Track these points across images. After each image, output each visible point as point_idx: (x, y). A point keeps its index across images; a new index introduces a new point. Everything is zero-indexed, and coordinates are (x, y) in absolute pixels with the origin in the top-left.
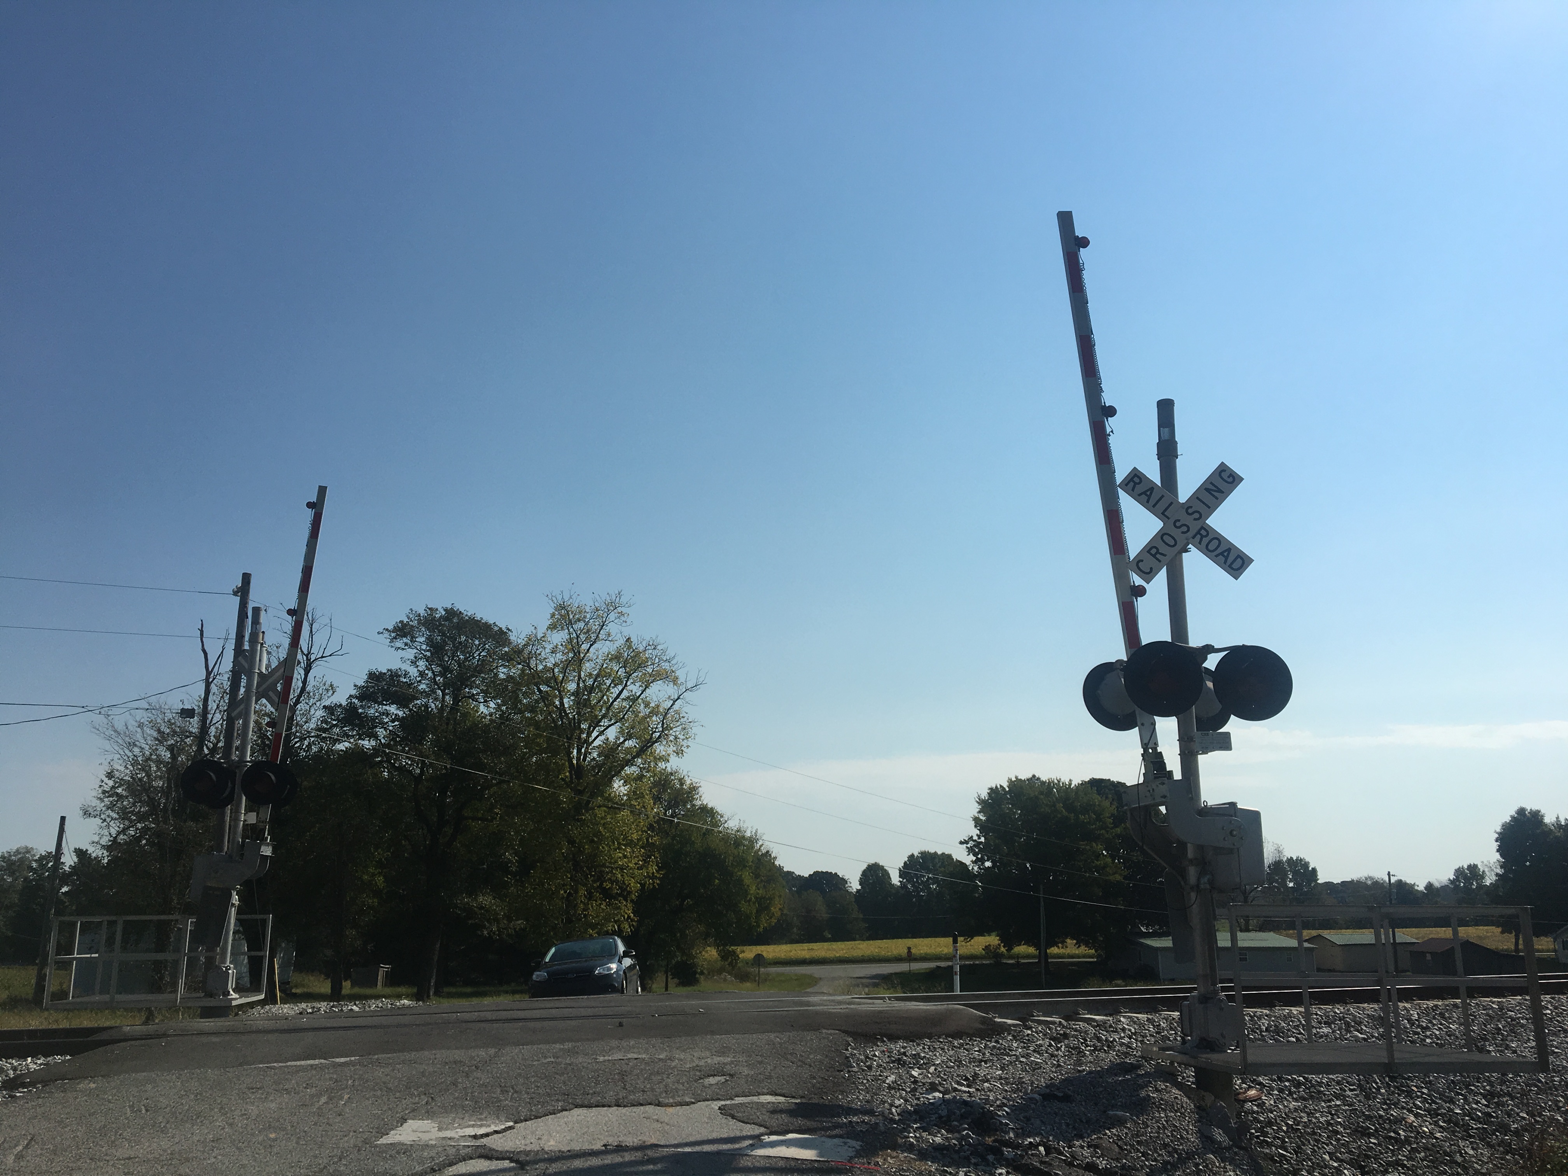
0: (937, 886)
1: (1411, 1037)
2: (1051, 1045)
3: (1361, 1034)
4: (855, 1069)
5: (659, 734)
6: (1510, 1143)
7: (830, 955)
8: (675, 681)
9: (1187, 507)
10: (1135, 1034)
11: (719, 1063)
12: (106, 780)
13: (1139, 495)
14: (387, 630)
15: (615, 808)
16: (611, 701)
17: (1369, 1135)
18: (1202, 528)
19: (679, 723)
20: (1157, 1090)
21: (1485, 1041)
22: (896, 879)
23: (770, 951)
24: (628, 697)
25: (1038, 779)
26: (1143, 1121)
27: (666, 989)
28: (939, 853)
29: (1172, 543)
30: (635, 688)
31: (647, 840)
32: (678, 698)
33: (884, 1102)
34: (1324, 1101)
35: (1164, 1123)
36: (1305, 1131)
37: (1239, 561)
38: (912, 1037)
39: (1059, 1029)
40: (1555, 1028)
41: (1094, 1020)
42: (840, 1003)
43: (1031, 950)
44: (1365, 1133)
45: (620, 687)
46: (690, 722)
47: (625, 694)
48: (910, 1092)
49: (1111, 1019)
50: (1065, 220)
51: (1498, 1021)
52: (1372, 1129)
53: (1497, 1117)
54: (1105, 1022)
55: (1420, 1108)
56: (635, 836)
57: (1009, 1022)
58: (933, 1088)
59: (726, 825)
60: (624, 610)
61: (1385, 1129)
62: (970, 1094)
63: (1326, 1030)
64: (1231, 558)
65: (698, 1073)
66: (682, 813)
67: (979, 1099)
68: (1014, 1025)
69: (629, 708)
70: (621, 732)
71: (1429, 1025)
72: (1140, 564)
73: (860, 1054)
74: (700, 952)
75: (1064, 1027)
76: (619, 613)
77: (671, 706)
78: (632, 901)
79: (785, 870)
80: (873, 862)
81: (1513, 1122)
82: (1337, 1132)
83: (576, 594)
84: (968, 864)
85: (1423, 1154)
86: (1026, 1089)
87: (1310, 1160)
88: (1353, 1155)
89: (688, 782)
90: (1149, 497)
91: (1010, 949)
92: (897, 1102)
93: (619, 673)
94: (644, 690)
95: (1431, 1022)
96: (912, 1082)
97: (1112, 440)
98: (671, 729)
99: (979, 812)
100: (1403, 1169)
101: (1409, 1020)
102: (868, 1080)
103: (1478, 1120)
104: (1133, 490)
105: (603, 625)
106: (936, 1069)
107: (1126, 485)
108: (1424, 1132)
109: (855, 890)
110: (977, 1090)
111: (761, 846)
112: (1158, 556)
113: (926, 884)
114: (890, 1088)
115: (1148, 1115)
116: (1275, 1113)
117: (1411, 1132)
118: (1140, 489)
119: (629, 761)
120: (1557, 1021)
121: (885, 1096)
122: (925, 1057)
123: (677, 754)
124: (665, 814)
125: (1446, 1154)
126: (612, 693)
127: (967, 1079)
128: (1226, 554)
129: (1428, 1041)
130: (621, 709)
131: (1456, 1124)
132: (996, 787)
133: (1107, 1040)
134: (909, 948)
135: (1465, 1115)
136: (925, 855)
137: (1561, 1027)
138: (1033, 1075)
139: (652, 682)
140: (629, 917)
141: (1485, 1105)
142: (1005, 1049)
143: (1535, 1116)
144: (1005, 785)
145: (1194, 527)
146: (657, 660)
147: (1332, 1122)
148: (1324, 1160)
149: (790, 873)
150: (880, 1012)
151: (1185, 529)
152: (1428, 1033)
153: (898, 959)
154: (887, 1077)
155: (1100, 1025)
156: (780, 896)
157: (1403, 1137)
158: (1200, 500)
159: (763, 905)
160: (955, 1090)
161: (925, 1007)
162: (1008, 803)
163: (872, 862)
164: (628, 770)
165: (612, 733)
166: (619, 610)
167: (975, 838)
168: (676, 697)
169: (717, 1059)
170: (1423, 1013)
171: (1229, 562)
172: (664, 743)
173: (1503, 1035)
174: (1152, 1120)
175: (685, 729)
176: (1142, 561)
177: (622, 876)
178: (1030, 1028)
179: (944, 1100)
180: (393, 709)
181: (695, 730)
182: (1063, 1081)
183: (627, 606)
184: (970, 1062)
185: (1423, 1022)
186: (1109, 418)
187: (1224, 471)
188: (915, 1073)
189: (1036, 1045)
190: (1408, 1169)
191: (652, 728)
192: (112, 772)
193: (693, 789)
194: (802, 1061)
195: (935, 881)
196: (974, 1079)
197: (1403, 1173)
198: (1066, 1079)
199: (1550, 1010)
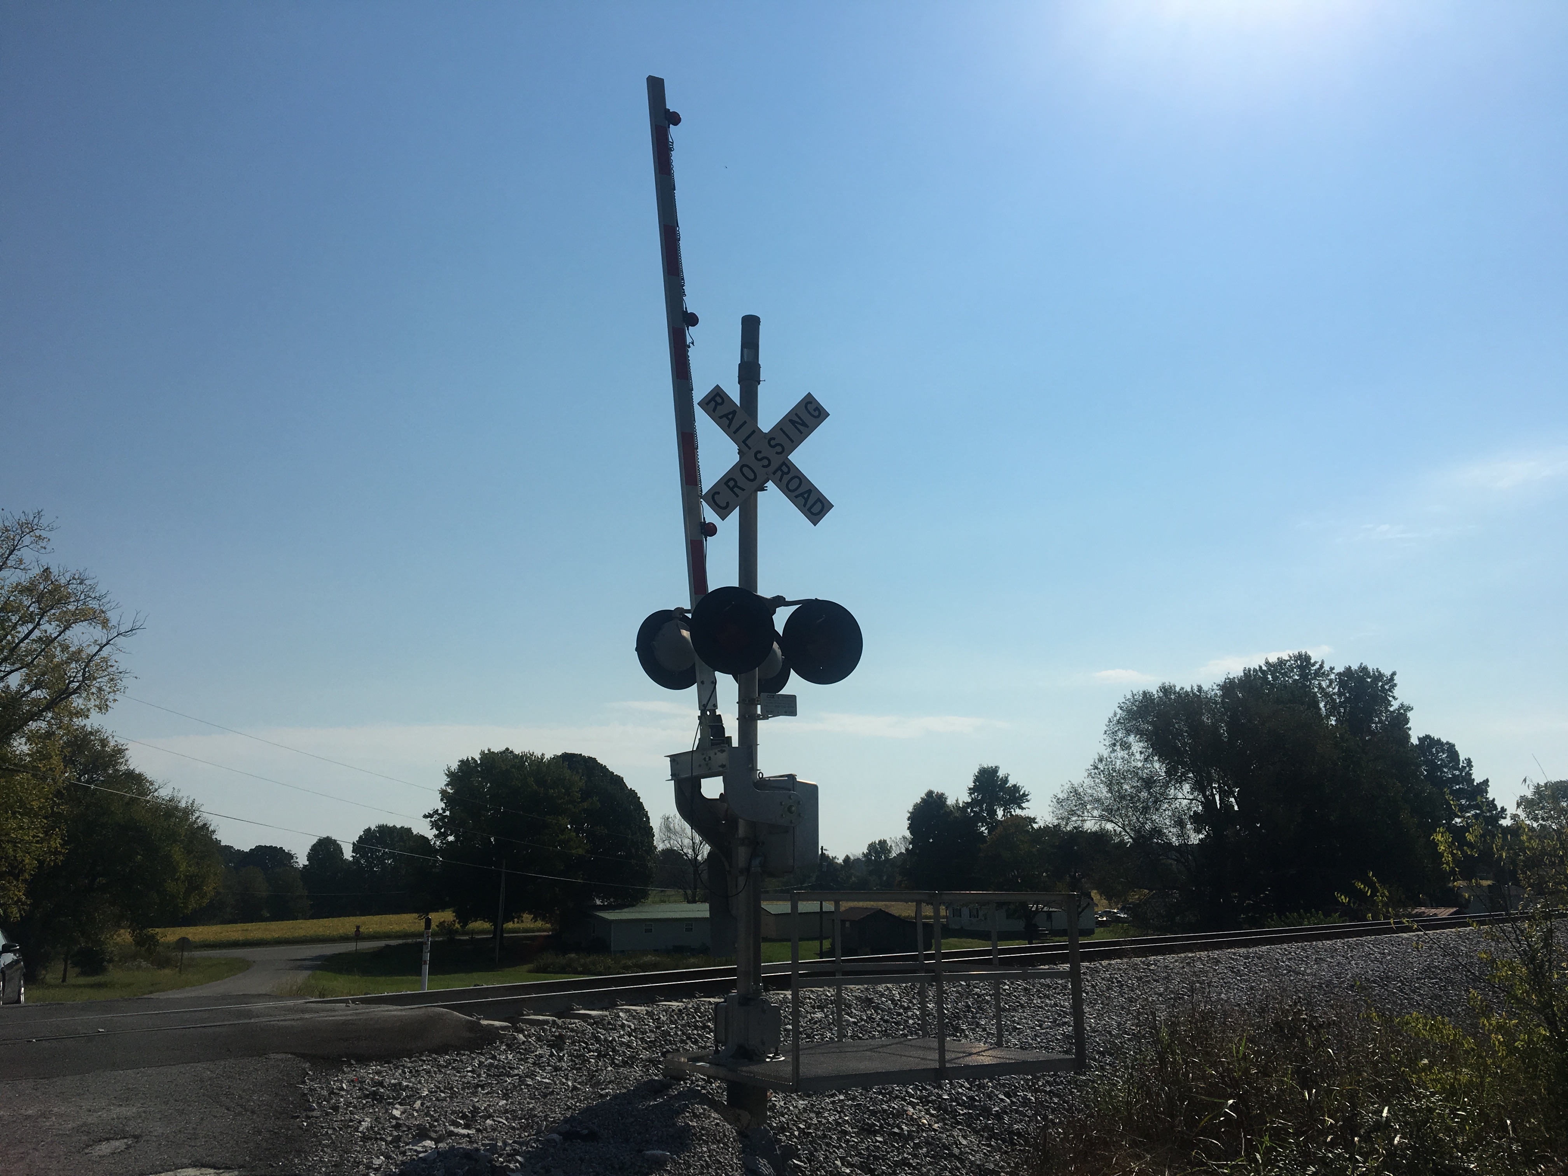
0: (393, 861)
1: (895, 1019)
2: (552, 1055)
3: (851, 1017)
4: (317, 1113)
5: (78, 684)
6: (993, 1128)
7: (267, 936)
8: (105, 623)
9: (770, 438)
10: (635, 1030)
11: (118, 1118)
13: (721, 417)
15: (12, 770)
16: (17, 641)
17: (875, 1133)
18: (784, 463)
19: (106, 673)
20: (695, 1116)
21: (958, 1020)
22: (348, 854)
23: (196, 933)
24: (40, 638)
25: (512, 752)
26: (684, 1160)
27: (64, 980)
28: (398, 826)
29: (752, 476)
30: (50, 628)
31: (52, 808)
32: (107, 643)
33: (359, 1163)
34: (827, 1096)
35: (708, 1159)
36: (816, 1135)
37: (819, 505)
38: (389, 1056)
39: (554, 1030)
40: (1014, 1003)
41: (589, 1016)
42: (290, 1010)
43: (487, 925)
44: (870, 1131)
45: (31, 626)
46: (120, 673)
47: (37, 634)
48: (391, 1142)
49: (607, 1013)
50: (656, 87)
51: (967, 998)
52: (877, 1126)
53: (980, 1101)
54: (602, 1018)
55: (912, 1096)
56: (35, 805)
57: (497, 1023)
58: (422, 1134)
59: (156, 794)
60: (44, 534)
61: (889, 1125)
62: (470, 1138)
63: (819, 1015)
64: (810, 503)
65: (84, 1138)
66: (101, 778)
67: (483, 1145)
68: (503, 1028)
69: (41, 652)
70: (27, 680)
71: (910, 1005)
72: (716, 496)
73: (322, 1088)
74: (112, 936)
75: (558, 1027)
76: (36, 537)
77: (97, 652)
78: (25, 881)
79: (223, 844)
80: (325, 836)
81: (994, 1105)
82: (846, 1133)
84: (430, 838)
85: (925, 1149)
86: (540, 1126)
87: (824, 1168)
88: (863, 1158)
89: (112, 744)
90: (731, 421)
91: (466, 924)
92: (377, 1162)
93: (31, 609)
94: (64, 631)
95: (911, 1002)
96: (392, 1127)
97: (691, 352)
98: (95, 679)
99: (447, 785)
100: (909, 1169)
101: (893, 1000)
102: (334, 1129)
103: (963, 1104)
104: (714, 410)
105: (14, 550)
106: (422, 1104)
107: (708, 404)
108: (924, 1124)
109: (301, 866)
110: (478, 1130)
111: (197, 818)
112: (736, 489)
113: (381, 860)
114: (365, 1138)
115: (690, 1151)
116: (786, 1116)
117: (913, 1125)
118: (722, 410)
119: (36, 714)
120: (1015, 996)
121: (359, 1152)
122: (407, 1086)
123: (100, 709)
124: (79, 779)
125: (945, 1147)
126: (19, 632)
127: (464, 1117)
128: (806, 496)
129: (911, 1022)
130: (29, 652)
131: (946, 1111)
132: (468, 759)
133: (606, 1040)
134: (358, 927)
135: (952, 1100)
136: (383, 829)
137: (1018, 1002)
138: (545, 1104)
139: (73, 623)
140: (19, 900)
141: (968, 1089)
142: (504, 1068)
143: (1011, 1097)
144: (477, 757)
145: (776, 462)
146: (83, 597)
147: (840, 1121)
148: (836, 1167)
149: (228, 848)
150: (345, 1023)
151: (765, 462)
152: (910, 1014)
153: (344, 939)
154: (360, 1122)
155: (598, 1022)
156: (215, 874)
157: (906, 1132)
158: (784, 432)
159: (194, 884)
160: (451, 1134)
161: (399, 1013)
162: (478, 777)
163: (323, 835)
164: (33, 725)
166: (38, 532)
167: (440, 811)
168: (104, 642)
169: (116, 1111)
170: (904, 993)
171: (808, 505)
172: (84, 695)
173: (972, 1012)
174: (693, 1157)
175: (112, 680)
176: (718, 493)
177: (14, 851)
178: (521, 1031)
179: (438, 1152)
181: (126, 681)
182: (583, 1112)
183: (47, 529)
184: (463, 1089)
185: (904, 1002)
186: (690, 327)
187: (811, 403)
188: (397, 1113)
189: (536, 1056)
190: (915, 1168)
191: (70, 677)
193: (119, 752)
194: (241, 1106)
195: (391, 856)
196: (473, 1116)
197: (910, 1174)
198: (588, 1109)
199: (1008, 985)
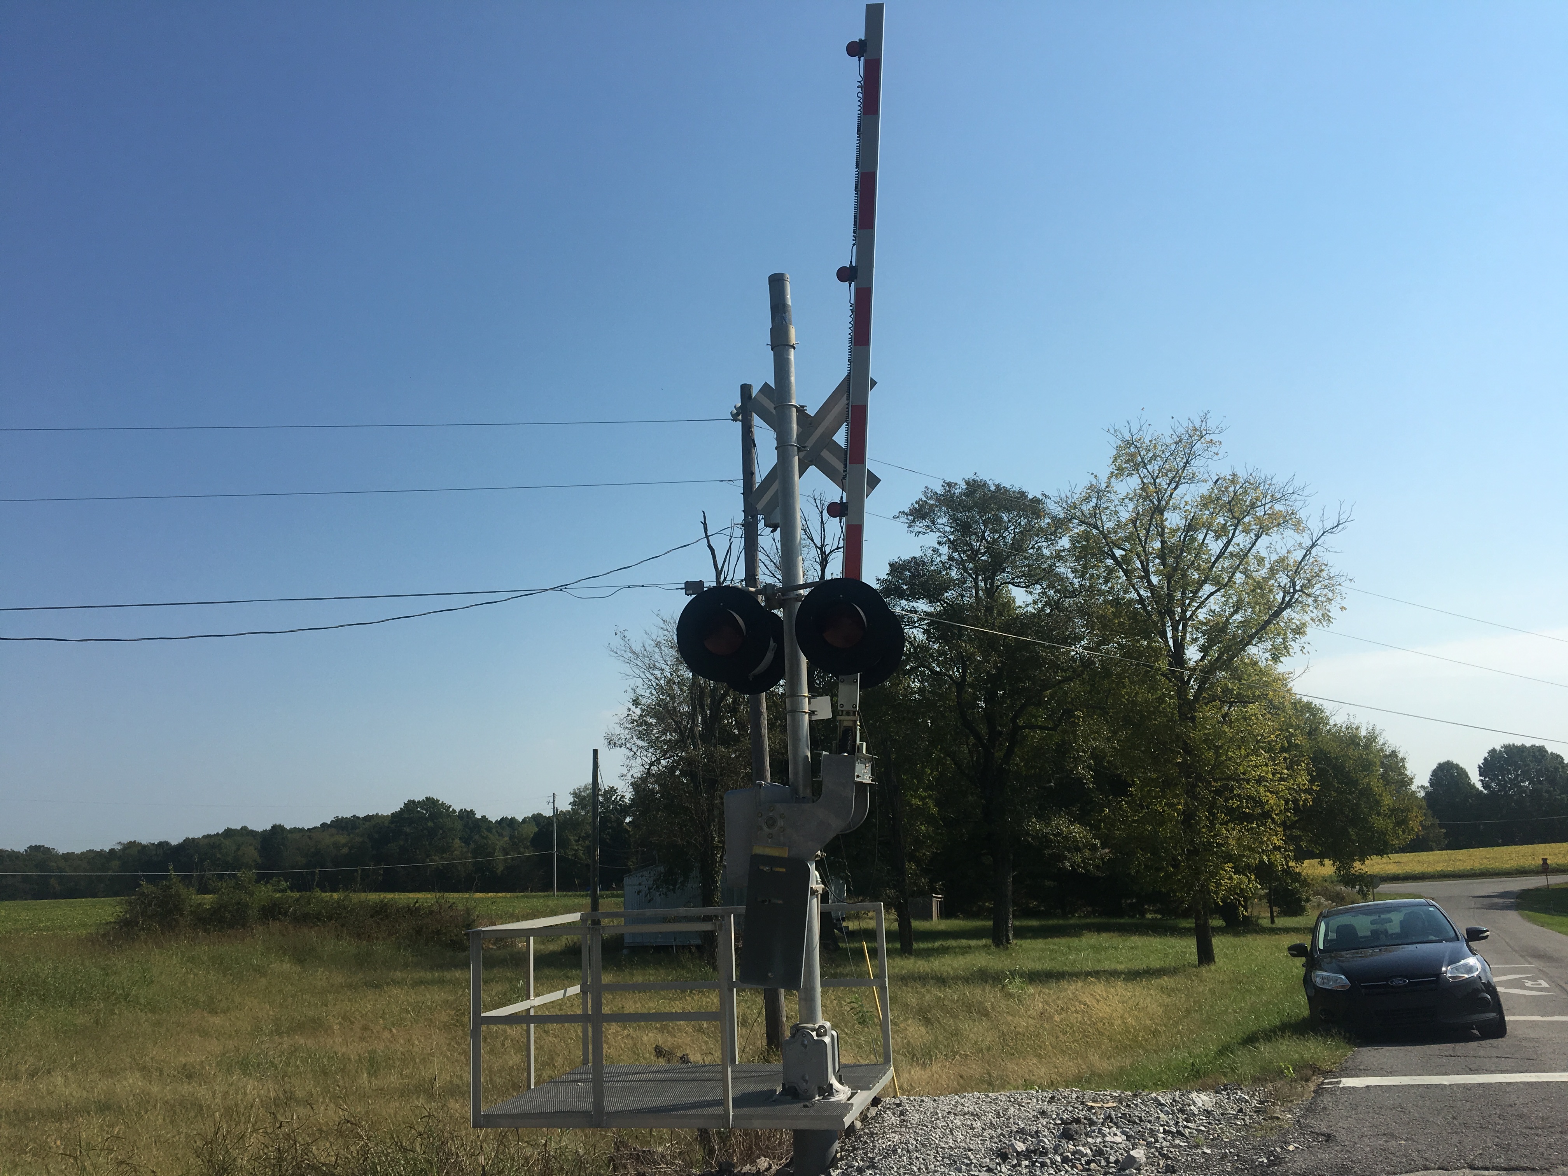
0: (1529, 784)
8: (1298, 526)
12: (633, 708)
14: (903, 513)
32: (1313, 546)
76: (1207, 442)
77: (1304, 557)
83: (1147, 423)
94: (1256, 542)
105: (1188, 461)
113: (1516, 782)
136: (1510, 749)
139: (1265, 531)
146: (1269, 499)
163: (1443, 760)
165: (1215, 604)
166: (1207, 438)
168: (1309, 546)
180: (922, 606)
181: (1341, 587)
183: (1217, 431)
192: (638, 698)
